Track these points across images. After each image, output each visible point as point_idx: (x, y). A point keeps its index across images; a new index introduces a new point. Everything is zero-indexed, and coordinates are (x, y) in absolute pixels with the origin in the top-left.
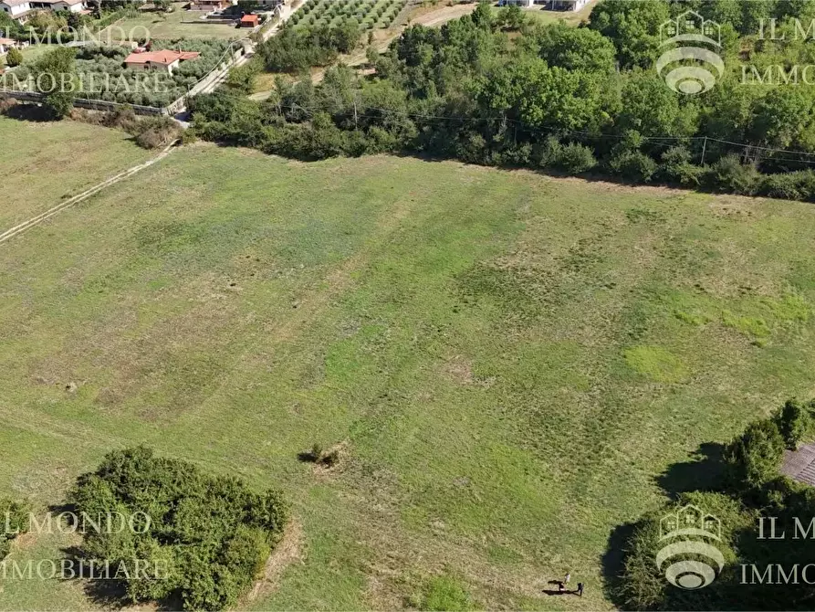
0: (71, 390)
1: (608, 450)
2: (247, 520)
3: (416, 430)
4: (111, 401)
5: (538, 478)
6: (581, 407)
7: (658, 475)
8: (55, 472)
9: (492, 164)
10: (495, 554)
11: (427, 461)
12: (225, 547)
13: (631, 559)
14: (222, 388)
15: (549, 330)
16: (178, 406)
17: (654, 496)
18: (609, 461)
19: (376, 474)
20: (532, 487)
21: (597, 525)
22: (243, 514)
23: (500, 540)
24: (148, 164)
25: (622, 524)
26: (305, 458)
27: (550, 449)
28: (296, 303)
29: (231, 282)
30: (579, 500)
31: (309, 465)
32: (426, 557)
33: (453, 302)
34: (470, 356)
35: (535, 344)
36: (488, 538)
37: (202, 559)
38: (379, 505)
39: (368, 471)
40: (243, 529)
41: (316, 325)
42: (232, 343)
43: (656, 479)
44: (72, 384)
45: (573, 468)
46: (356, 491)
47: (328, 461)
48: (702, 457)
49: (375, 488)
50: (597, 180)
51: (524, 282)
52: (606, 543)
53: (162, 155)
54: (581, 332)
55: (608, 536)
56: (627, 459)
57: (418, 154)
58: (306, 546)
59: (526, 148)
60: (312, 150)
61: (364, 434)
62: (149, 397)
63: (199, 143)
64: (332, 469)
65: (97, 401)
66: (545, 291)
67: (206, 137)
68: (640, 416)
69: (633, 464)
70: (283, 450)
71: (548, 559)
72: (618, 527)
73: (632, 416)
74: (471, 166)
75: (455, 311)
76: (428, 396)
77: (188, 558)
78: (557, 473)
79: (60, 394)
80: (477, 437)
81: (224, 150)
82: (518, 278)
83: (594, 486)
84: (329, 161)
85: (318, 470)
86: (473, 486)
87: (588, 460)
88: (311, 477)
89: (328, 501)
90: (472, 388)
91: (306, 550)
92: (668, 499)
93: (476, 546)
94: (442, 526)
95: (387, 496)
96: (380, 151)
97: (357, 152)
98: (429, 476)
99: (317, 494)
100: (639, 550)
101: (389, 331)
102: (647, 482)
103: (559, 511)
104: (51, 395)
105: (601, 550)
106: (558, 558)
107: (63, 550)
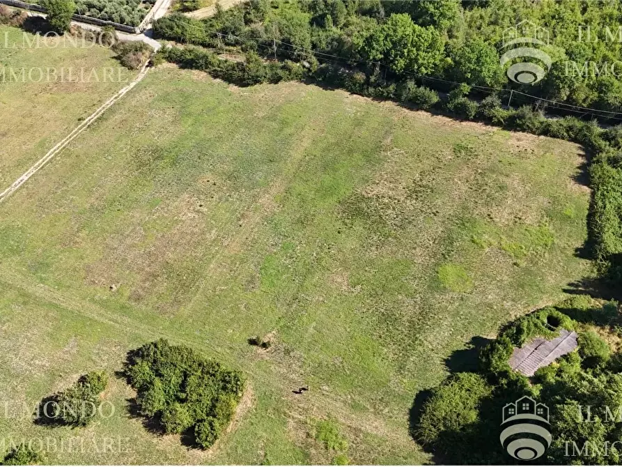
0: (113, 290)
1: (420, 340)
2: (224, 388)
3: (314, 324)
4: (138, 299)
5: (381, 359)
6: (409, 309)
7: (446, 358)
8: (114, 349)
9: (369, 96)
10: (355, 406)
11: (320, 346)
12: (214, 406)
13: (423, 416)
14: (201, 290)
15: (395, 249)
16: (177, 302)
17: (442, 372)
18: (420, 348)
19: (292, 354)
20: (377, 365)
21: (409, 388)
22: (221, 384)
23: (357, 397)
25: (422, 390)
26: (253, 342)
27: (388, 340)
28: (241, 223)
30: (401, 374)
31: (255, 347)
32: (318, 408)
33: (339, 225)
34: (346, 269)
35: (385, 260)
36: (351, 398)
37: (202, 412)
38: (294, 375)
39: (287, 352)
40: (223, 397)
41: (255, 242)
42: (204, 255)
43: (445, 360)
44: (113, 286)
45: (400, 353)
46: (281, 365)
47: (265, 345)
48: (471, 346)
49: (291, 364)
50: (437, 115)
51: (382, 209)
52: (413, 401)
53: (141, 77)
54: (414, 251)
55: (414, 397)
56: (430, 347)
57: (318, 84)
58: (255, 400)
59: (392, 88)
61: (285, 325)
62: (160, 296)
63: (166, 65)
64: (267, 350)
65: (129, 298)
66: (395, 216)
67: (170, 59)
68: (441, 317)
69: (433, 350)
70: (240, 337)
71: (381, 410)
72: (420, 391)
73: (436, 317)
74: (355, 96)
75: (339, 232)
76: (321, 299)
77: (195, 411)
78: (391, 356)
79: (107, 292)
80: (348, 330)
81: (184, 72)
82: (379, 204)
83: (410, 365)
84: (257, 86)
85: (261, 351)
86: (345, 363)
87: (408, 347)
88: (257, 355)
89: (265, 372)
90: (347, 294)
91: (255, 403)
92: (449, 374)
93: (345, 402)
94: (327, 389)
95: (298, 369)
96: (292, 79)
97: (276, 80)
98: (321, 356)
99: (259, 367)
100: (428, 411)
101: (299, 247)
102: (439, 362)
103: (390, 381)
104: (102, 294)
105: (410, 405)
106: (387, 410)
107: (127, 400)
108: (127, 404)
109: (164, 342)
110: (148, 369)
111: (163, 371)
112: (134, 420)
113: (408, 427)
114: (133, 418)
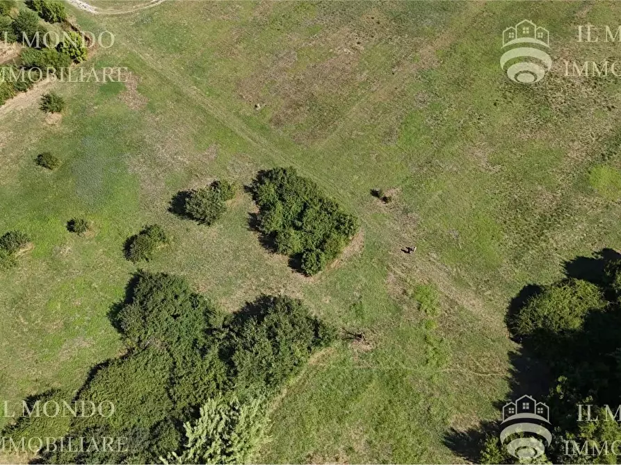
0: (257, 109)
1: (546, 236)
2: (337, 228)
3: (440, 192)
4: (278, 123)
5: (498, 243)
6: (546, 202)
7: (568, 261)
8: (247, 165)
10: (458, 280)
11: (440, 215)
12: (324, 241)
13: (524, 308)
14: (338, 130)
15: (550, 136)
16: (313, 136)
17: (558, 272)
18: (544, 244)
19: (409, 215)
20: (492, 248)
21: (519, 278)
22: (336, 223)
23: (463, 273)
25: (532, 284)
26: (375, 194)
27: (513, 227)
28: (394, 70)
29: (357, 41)
30: (515, 263)
31: (376, 199)
32: (421, 270)
33: (497, 96)
34: (492, 145)
35: (536, 146)
36: (457, 271)
37: (313, 243)
38: (406, 234)
39: (406, 211)
40: (334, 236)
41: (403, 93)
42: (350, 96)
43: (566, 262)
44: (258, 105)
45: (521, 243)
46: (396, 222)
47: (385, 199)
48: (600, 257)
49: (407, 224)
51: (552, 89)
52: (518, 292)
54: (571, 144)
55: (521, 288)
56: (555, 246)
58: (363, 247)
61: (410, 186)
62: (298, 127)
64: (387, 205)
65: (270, 121)
66: (563, 101)
68: (577, 219)
69: (556, 250)
70: (364, 184)
71: (484, 291)
72: (529, 285)
73: (572, 218)
75: (495, 104)
76: (455, 169)
77: (306, 240)
78: (511, 243)
79: (252, 110)
80: (474, 207)
82: (549, 84)
83: (527, 258)
85: (380, 203)
86: (460, 238)
87: (531, 240)
88: (375, 207)
89: (380, 224)
90: (483, 170)
91: (363, 249)
92: (565, 277)
93: (449, 274)
94: (435, 256)
95: (412, 231)
98: (438, 225)
99: (375, 218)
100: (531, 305)
101: (447, 110)
102: (558, 263)
103: (501, 266)
104: (247, 110)
105: (514, 295)
106: (489, 292)
107: (250, 214)
108: (248, 216)
109: (294, 172)
110: (273, 190)
111: (286, 197)
112: (252, 233)
113: (505, 314)
114: (252, 230)
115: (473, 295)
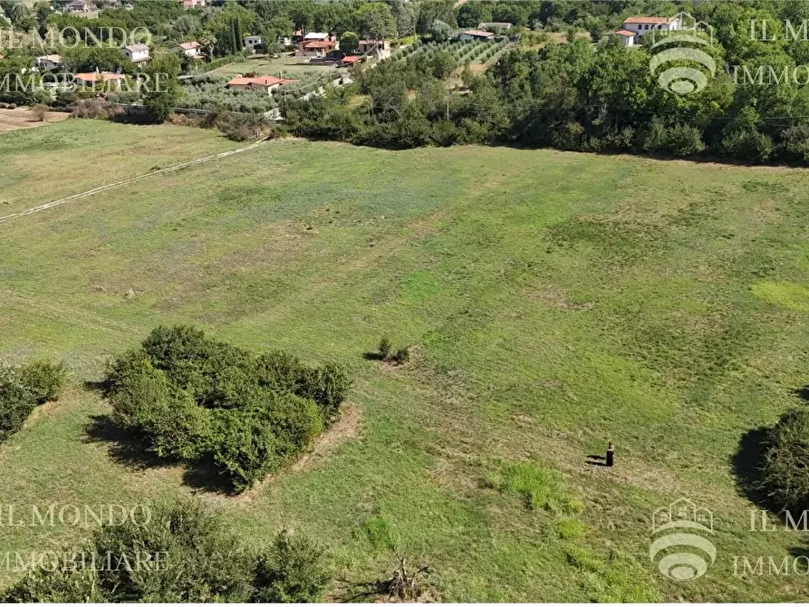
0: (129, 297)
1: (733, 364)
3: (500, 340)
4: (168, 306)
5: (647, 385)
6: (698, 328)
7: (800, 388)
8: (99, 357)
9: (591, 150)
11: (512, 366)
15: (657, 268)
16: (238, 313)
18: (735, 374)
19: (451, 373)
20: (640, 392)
22: (295, 386)
23: (600, 434)
24: (238, 151)
25: (756, 428)
26: (370, 356)
27: (662, 361)
29: (307, 227)
30: (699, 405)
31: (376, 363)
33: (546, 245)
34: (565, 285)
35: (641, 279)
36: (585, 433)
38: (453, 399)
39: (442, 370)
42: (302, 269)
43: (797, 391)
44: (131, 293)
45: (691, 377)
46: (427, 387)
49: (450, 385)
50: (707, 162)
51: (627, 233)
53: (256, 145)
54: (695, 270)
56: (759, 373)
57: (511, 144)
58: (365, 428)
59: (628, 132)
60: (401, 138)
61: (439, 340)
63: (290, 138)
64: (400, 366)
65: (153, 306)
66: (652, 239)
67: (298, 133)
68: (772, 338)
69: (767, 377)
70: (348, 350)
71: (662, 455)
72: (751, 431)
73: (761, 338)
74: (567, 152)
75: (548, 252)
76: (514, 314)
78: (671, 381)
79: (118, 299)
80: (572, 349)
81: (313, 143)
83: (718, 395)
84: (419, 149)
86: (567, 388)
87: (709, 372)
88: (377, 372)
89: (393, 393)
90: (567, 310)
91: (365, 432)
93: (569, 439)
94: (529, 419)
95: (463, 392)
96: (471, 142)
97: (448, 142)
98: (514, 378)
99: (381, 387)
101: (473, 265)
102: (785, 394)
103: (675, 414)
104: (106, 300)
106: (674, 455)
107: (93, 417)
108: (88, 422)
112: (93, 445)
114: (93, 441)
115: (642, 464)
